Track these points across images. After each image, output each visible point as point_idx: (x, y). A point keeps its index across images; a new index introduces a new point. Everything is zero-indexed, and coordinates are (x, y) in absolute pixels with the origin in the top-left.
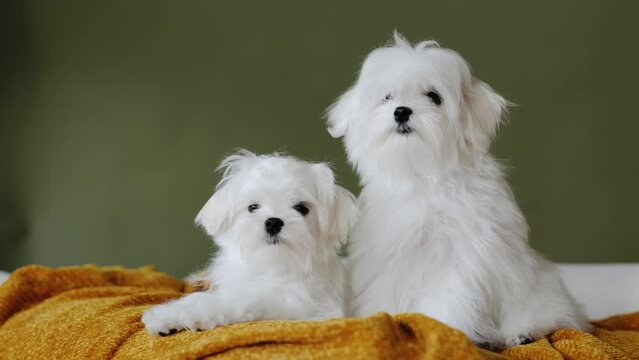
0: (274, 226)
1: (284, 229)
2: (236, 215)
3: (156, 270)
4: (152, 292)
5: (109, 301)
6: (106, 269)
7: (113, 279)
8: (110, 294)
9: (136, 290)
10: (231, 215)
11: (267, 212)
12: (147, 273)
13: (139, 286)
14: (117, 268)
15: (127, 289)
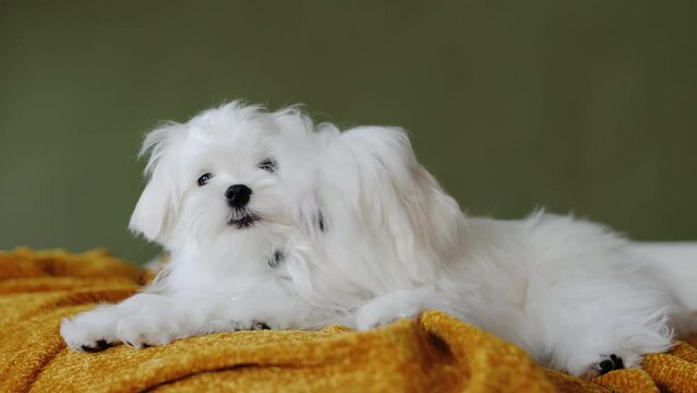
0: (238, 196)
1: (253, 197)
2: (185, 195)
3: (110, 254)
4: (100, 286)
5: (40, 299)
6: (43, 254)
7: (50, 268)
8: (44, 289)
9: (79, 282)
10: (175, 202)
11: (224, 179)
12: (96, 260)
13: (83, 277)
14: (59, 254)
15: (67, 281)
